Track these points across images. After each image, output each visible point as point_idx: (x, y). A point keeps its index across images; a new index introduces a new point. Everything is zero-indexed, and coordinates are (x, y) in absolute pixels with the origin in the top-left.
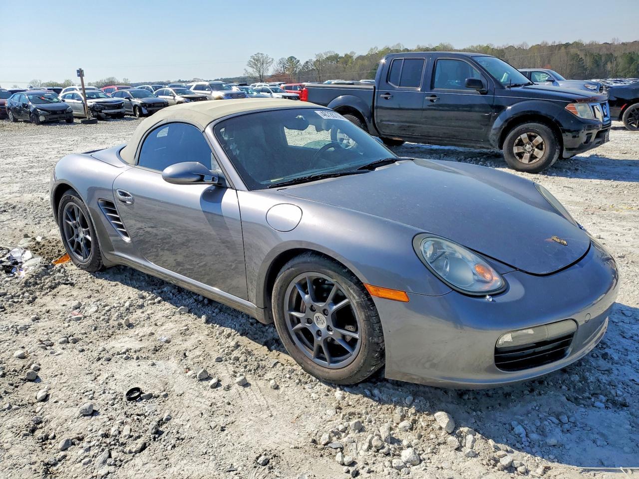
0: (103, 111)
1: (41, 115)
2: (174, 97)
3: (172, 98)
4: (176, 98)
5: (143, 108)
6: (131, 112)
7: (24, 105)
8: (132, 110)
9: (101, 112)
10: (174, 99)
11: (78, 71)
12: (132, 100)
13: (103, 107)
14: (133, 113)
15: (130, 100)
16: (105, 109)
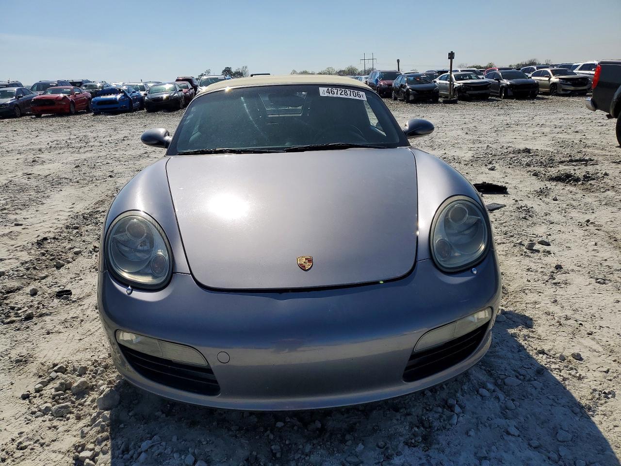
0: (467, 92)
1: (411, 94)
2: (550, 78)
3: (547, 79)
4: (551, 79)
5: (509, 90)
6: (498, 93)
7: (402, 85)
8: (499, 92)
9: (465, 92)
10: (549, 80)
11: (449, 54)
12: (501, 81)
13: (469, 87)
14: (499, 95)
15: (499, 82)
16: (470, 90)
